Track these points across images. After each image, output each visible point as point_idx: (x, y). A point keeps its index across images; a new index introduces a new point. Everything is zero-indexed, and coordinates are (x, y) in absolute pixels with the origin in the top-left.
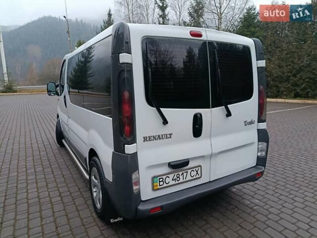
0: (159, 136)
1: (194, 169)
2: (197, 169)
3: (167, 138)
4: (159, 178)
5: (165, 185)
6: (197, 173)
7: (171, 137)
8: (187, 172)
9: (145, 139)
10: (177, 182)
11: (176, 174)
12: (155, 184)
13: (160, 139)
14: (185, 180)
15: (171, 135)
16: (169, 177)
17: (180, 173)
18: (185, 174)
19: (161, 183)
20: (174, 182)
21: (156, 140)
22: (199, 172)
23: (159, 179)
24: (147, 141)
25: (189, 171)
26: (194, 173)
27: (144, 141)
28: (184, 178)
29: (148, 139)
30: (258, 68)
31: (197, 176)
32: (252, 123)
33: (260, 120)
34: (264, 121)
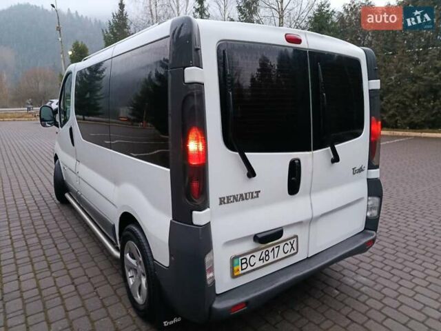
0: (241, 195)
1: (288, 242)
2: (292, 241)
3: (252, 198)
4: (240, 258)
5: (249, 268)
6: (292, 247)
7: (258, 196)
8: (279, 246)
9: (222, 201)
10: (266, 263)
11: (264, 251)
12: (235, 268)
13: (243, 200)
14: (276, 259)
15: (258, 192)
16: (254, 256)
17: (270, 249)
18: (276, 250)
19: (244, 266)
20: (261, 264)
21: (237, 201)
22: (295, 246)
23: (241, 260)
24: (224, 203)
25: (282, 245)
26: (288, 248)
27: (221, 204)
28: (276, 256)
29: (226, 201)
30: (369, 90)
31: (293, 252)
32: (361, 170)
33: (371, 166)
34: (377, 167)
